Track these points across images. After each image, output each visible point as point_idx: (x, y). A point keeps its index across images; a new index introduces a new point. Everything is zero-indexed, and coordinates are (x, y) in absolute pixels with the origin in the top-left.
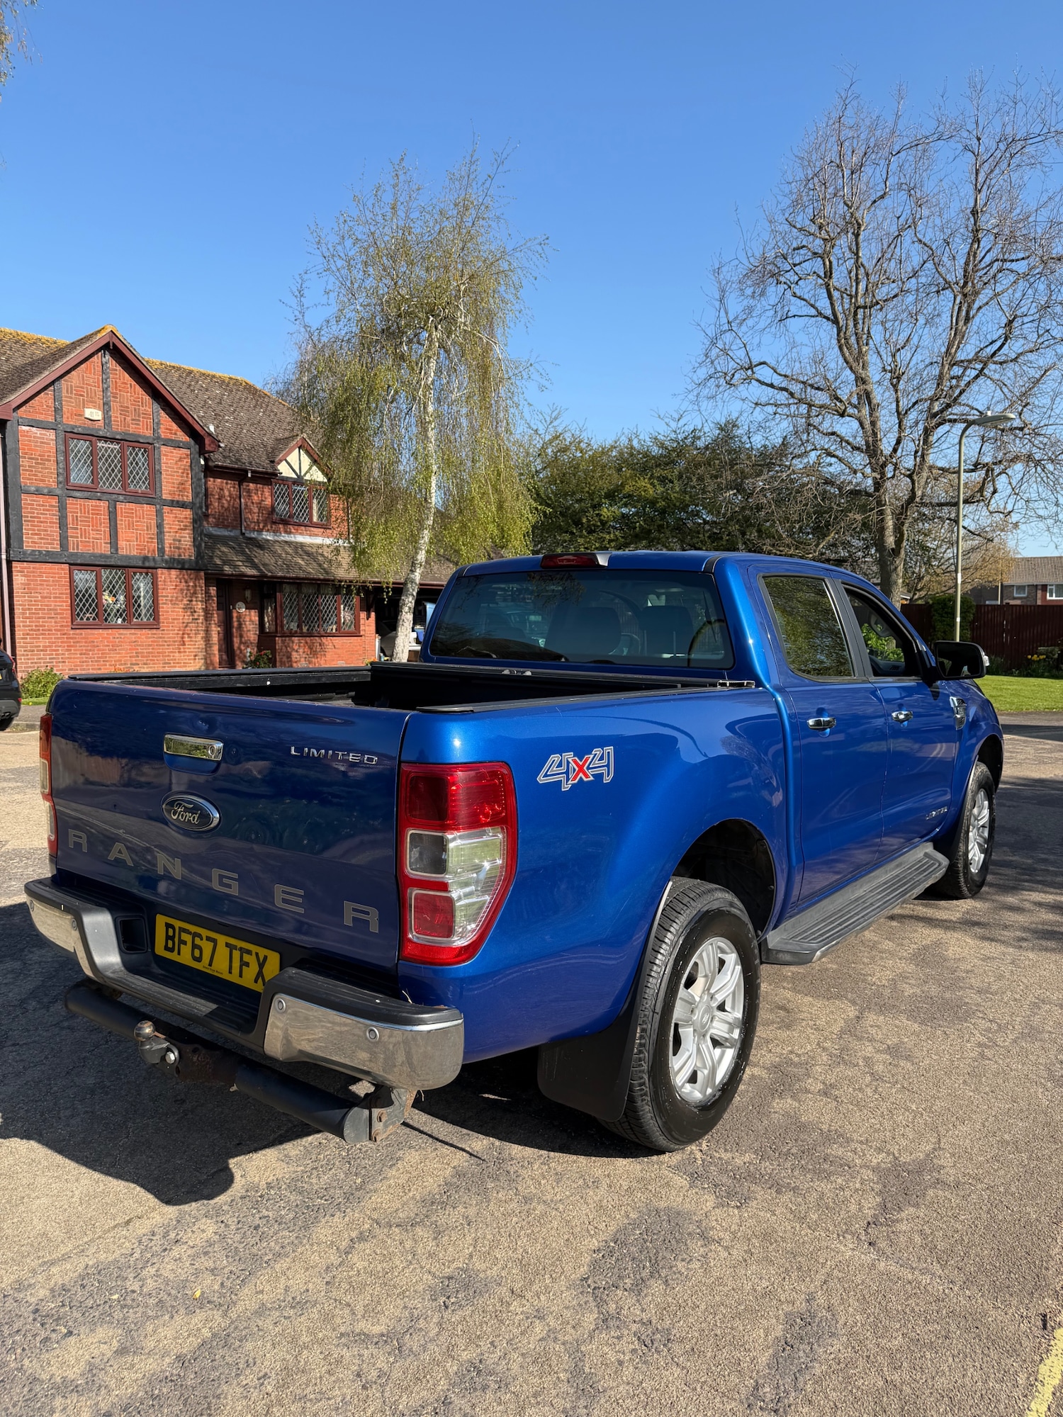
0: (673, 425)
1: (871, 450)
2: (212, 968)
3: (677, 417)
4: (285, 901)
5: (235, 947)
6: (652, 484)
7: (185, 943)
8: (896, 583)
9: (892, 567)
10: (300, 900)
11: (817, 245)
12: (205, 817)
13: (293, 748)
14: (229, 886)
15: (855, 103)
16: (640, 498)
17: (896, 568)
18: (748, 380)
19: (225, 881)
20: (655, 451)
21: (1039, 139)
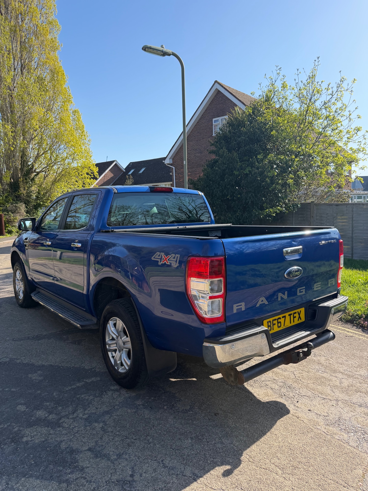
2: (285, 326)
5: (292, 314)
7: (275, 324)
12: (301, 271)
14: (302, 292)
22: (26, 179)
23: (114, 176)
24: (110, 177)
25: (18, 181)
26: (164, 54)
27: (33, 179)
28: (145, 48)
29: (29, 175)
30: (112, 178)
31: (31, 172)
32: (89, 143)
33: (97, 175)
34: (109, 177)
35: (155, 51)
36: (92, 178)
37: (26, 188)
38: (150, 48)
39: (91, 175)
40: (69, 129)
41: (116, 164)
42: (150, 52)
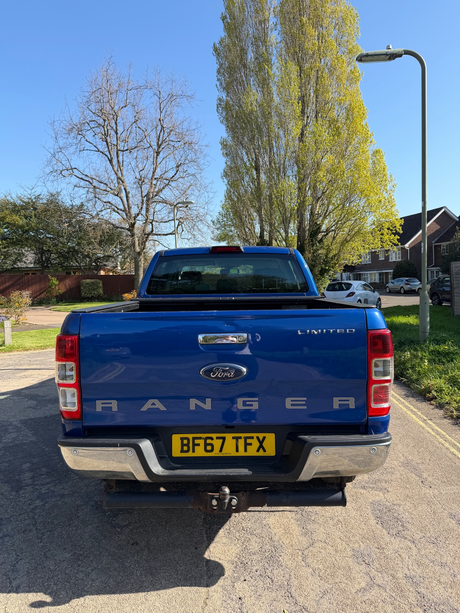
0: (29, 192)
1: (127, 211)
2: (222, 452)
3: (31, 188)
4: (292, 405)
5: (240, 438)
6: (20, 218)
7: (198, 445)
8: (141, 266)
9: (139, 259)
10: (304, 403)
11: (101, 121)
12: (239, 372)
13: (299, 331)
14: (252, 405)
15: (113, 65)
16: (14, 225)
17: (141, 260)
18: (71, 175)
19: (247, 403)
20: (19, 202)
21: (181, 97)
22: (312, 241)
23: (441, 228)
24: (435, 230)
25: (304, 243)
26: (392, 56)
27: (321, 241)
28: (361, 58)
29: (316, 235)
30: (437, 231)
31: (318, 232)
32: (393, 189)
33: (399, 229)
34: (432, 230)
35: (375, 57)
36: (393, 233)
37: (312, 251)
38: (367, 55)
39: (392, 230)
40: (363, 175)
41: (444, 212)
42: (371, 61)
